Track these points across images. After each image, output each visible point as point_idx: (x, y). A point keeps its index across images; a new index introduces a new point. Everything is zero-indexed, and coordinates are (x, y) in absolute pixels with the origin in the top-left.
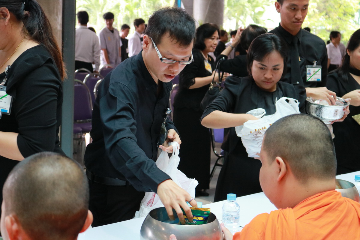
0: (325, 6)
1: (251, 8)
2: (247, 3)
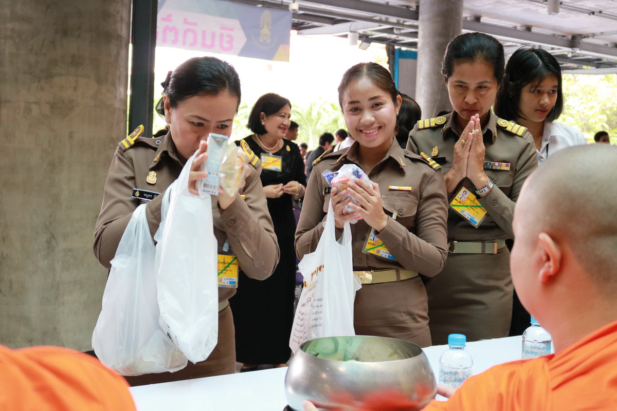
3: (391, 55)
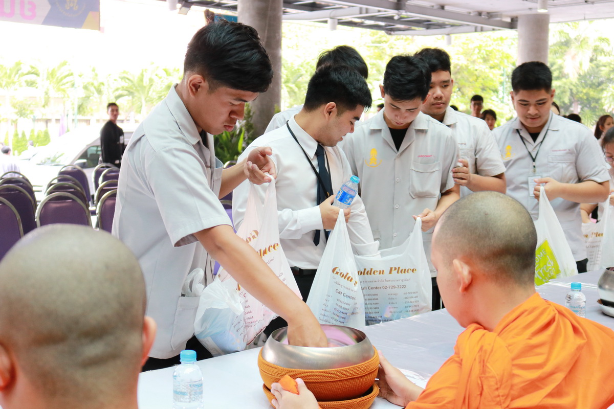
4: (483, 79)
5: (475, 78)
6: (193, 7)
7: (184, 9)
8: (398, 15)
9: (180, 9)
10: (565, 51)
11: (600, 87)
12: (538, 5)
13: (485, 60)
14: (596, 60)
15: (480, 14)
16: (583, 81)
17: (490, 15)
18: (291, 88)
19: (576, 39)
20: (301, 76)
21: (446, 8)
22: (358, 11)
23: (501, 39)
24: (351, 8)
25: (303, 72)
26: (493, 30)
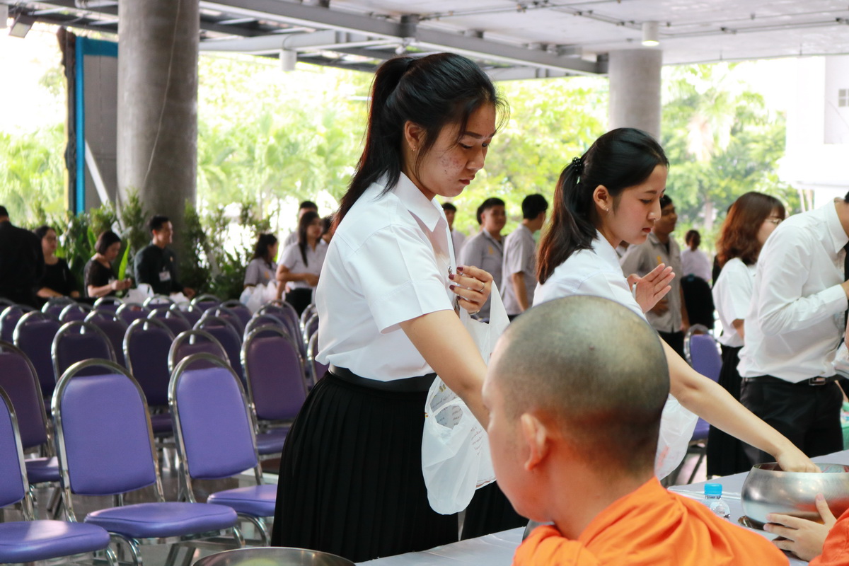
0: (504, 160)
1: (324, 167)
2: (315, 156)
3: (68, 49)
4: (551, 162)
5: (536, 159)
6: (36, 25)
7: (20, 27)
8: (404, 46)
9: (13, 28)
10: (689, 116)
11: (750, 178)
12: (642, 34)
13: (554, 129)
14: (741, 130)
15: (544, 47)
16: (720, 167)
17: (562, 50)
18: (213, 173)
19: (706, 95)
20: (232, 151)
21: (487, 36)
22: (332, 37)
23: (581, 92)
24: (321, 33)
25: (236, 145)
26: (567, 75)
